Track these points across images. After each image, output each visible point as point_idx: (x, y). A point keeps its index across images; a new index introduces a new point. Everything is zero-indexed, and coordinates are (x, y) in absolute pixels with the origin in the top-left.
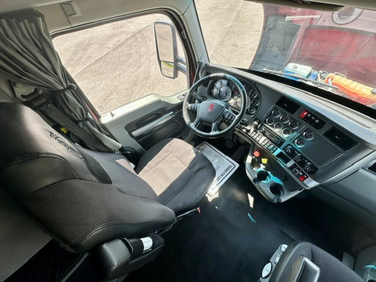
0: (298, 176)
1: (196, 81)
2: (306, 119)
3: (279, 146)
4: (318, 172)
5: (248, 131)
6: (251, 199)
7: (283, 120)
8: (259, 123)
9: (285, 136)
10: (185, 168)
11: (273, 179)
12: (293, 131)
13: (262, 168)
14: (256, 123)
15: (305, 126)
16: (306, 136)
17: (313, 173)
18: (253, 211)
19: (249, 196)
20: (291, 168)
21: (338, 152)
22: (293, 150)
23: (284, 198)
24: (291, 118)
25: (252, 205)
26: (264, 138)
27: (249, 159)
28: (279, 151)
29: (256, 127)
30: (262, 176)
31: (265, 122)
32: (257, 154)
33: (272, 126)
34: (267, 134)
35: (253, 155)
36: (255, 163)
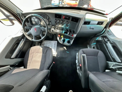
0: (72, 35)
1: (22, 22)
2: (65, 18)
3: (63, 30)
4: (75, 32)
5: (53, 30)
6: (65, 48)
7: (60, 22)
8: (54, 26)
9: (63, 26)
10: (42, 54)
11: (67, 40)
12: (64, 24)
13: (63, 38)
14: (53, 27)
15: (66, 20)
16: (68, 24)
17: (74, 33)
18: (67, 50)
19: (64, 47)
20: (69, 34)
21: (76, 24)
22: (67, 29)
23: (72, 43)
24: (62, 20)
25: (66, 49)
26: (58, 30)
27: (58, 38)
28: (64, 31)
29: (54, 28)
30: (64, 41)
31: (55, 25)
32: (59, 36)
33: (58, 25)
34: (58, 28)
35: (58, 37)
36: (60, 38)
